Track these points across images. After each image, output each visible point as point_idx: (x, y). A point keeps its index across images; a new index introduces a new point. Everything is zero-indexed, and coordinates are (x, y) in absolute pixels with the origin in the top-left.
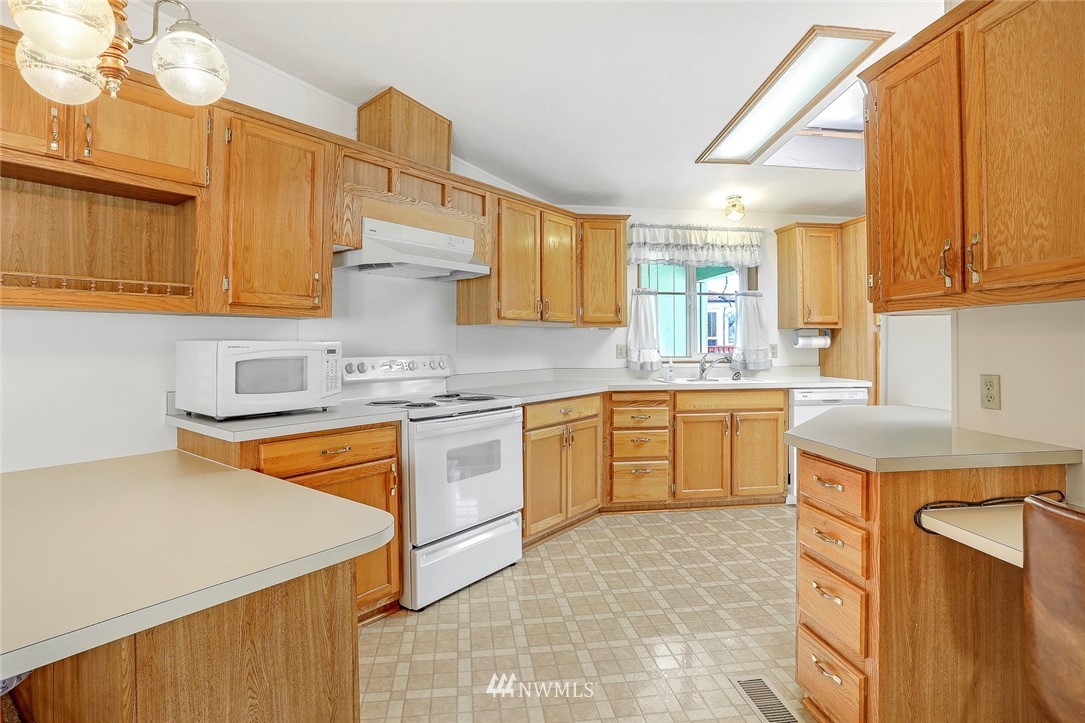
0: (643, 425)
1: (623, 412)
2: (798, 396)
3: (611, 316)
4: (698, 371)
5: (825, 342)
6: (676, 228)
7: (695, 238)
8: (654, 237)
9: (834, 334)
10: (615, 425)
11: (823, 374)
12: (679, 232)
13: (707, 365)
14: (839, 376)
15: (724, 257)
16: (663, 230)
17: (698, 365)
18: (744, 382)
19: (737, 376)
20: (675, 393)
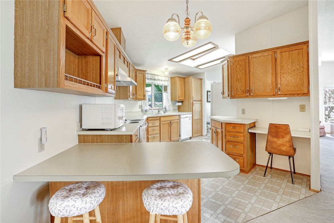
0: (154, 125)
1: (150, 123)
2: (182, 116)
3: (142, 97)
4: (157, 111)
5: (180, 104)
6: (152, 75)
7: (156, 78)
8: (148, 77)
9: (182, 102)
10: (149, 126)
11: (179, 111)
12: (153, 76)
13: (160, 110)
14: (184, 111)
15: (162, 83)
16: (150, 75)
17: (157, 110)
18: (166, 114)
19: (165, 112)
20: (160, 117)
